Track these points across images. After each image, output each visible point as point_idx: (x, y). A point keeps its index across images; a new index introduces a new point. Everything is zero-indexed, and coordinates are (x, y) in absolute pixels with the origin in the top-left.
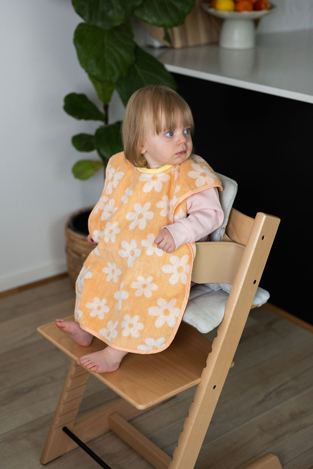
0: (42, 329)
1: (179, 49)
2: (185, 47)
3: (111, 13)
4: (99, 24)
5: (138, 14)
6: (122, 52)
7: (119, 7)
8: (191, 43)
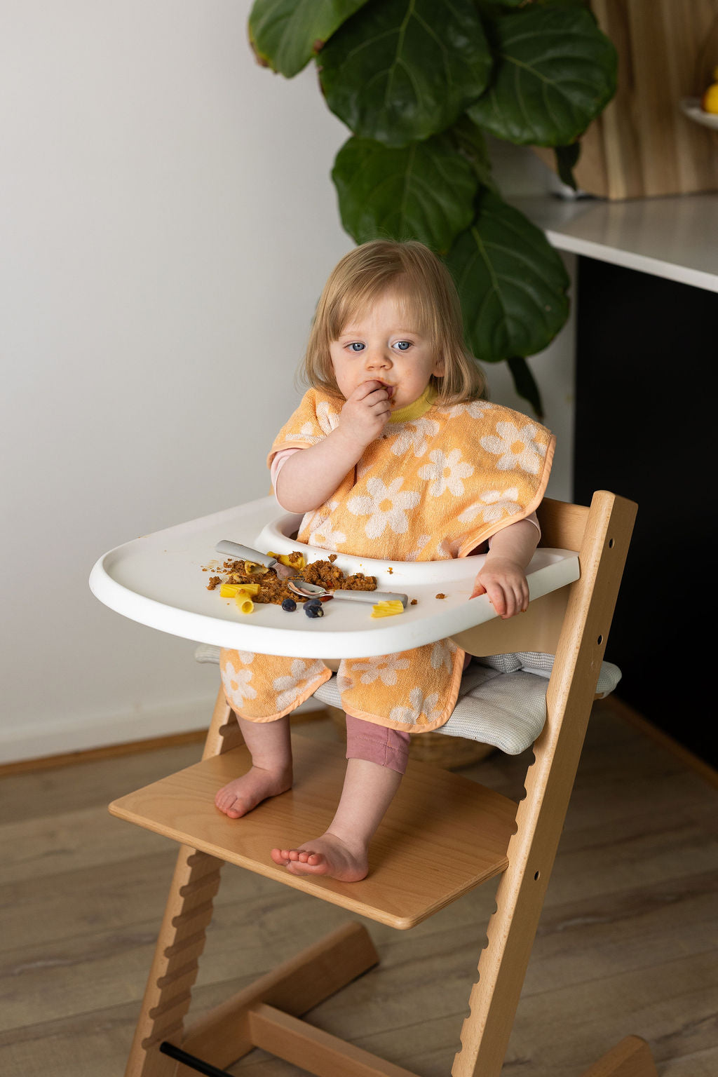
0: (120, 806)
1: (617, 202)
2: (637, 198)
3: (410, 113)
4: (381, 136)
5: (476, 115)
6: (444, 201)
7: (431, 101)
8: (652, 189)
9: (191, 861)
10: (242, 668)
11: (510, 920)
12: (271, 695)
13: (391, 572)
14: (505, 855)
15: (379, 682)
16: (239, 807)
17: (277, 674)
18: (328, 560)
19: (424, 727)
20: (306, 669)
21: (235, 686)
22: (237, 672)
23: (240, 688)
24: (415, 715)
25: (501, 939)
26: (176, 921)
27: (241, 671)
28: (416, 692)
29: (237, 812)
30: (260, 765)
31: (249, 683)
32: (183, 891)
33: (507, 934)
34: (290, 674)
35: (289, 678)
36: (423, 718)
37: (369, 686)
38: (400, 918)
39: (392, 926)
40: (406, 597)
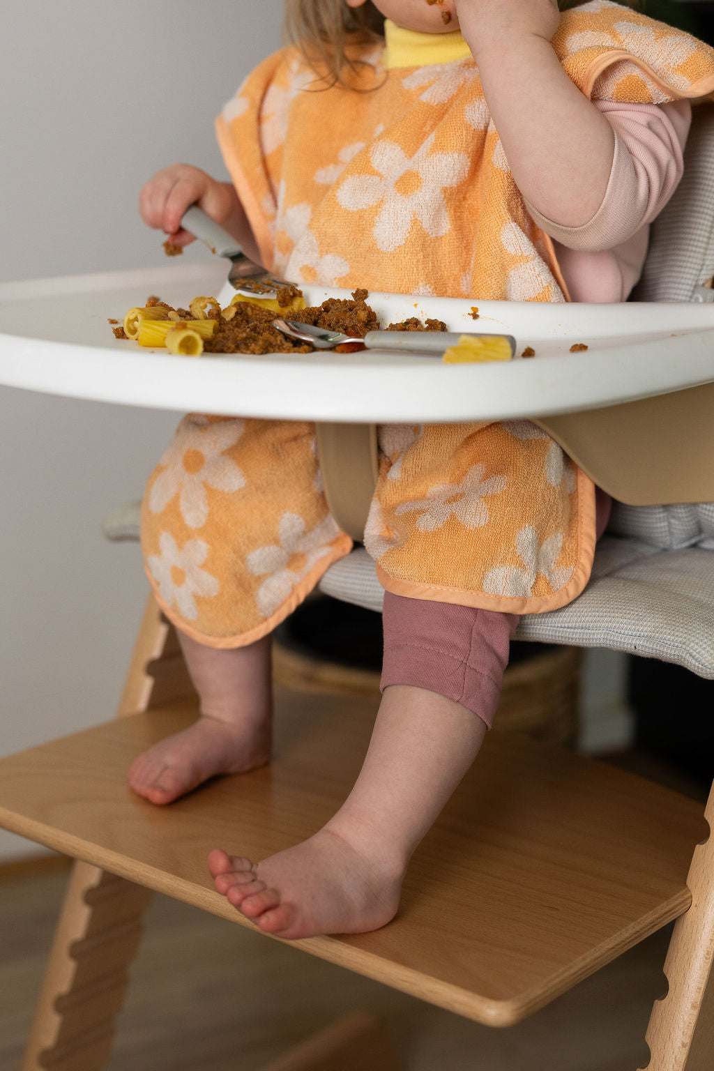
9: (91, 897)
10: (189, 537)
11: (696, 1013)
12: (245, 584)
13: (475, 316)
14: (683, 883)
15: (453, 524)
16: (170, 784)
17: (253, 542)
18: (352, 299)
19: (546, 601)
20: (305, 533)
21: (178, 576)
22: (180, 546)
23: (188, 580)
24: (528, 579)
25: (677, 1051)
26: (61, 1005)
27: (188, 544)
28: (526, 534)
29: (163, 790)
30: (215, 713)
31: (204, 566)
32: (76, 951)
33: (688, 1040)
34: (276, 541)
35: (272, 549)
36: (542, 583)
37: (435, 534)
38: (493, 1003)
39: (473, 1017)
40: (512, 341)
